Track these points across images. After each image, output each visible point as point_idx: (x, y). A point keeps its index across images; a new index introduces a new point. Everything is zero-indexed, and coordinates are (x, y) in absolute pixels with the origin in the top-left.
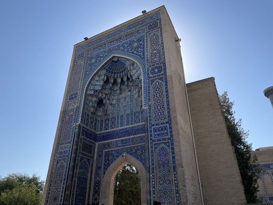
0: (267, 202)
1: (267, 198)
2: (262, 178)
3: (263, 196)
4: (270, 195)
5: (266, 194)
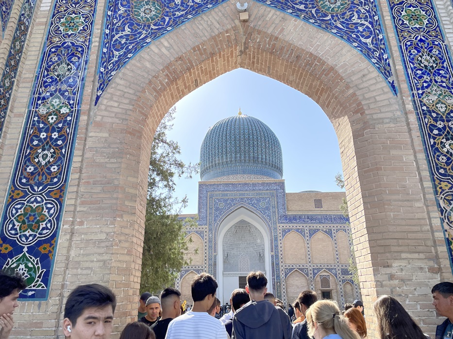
0: (338, 277)
1: (339, 270)
2: (335, 236)
3: (333, 267)
4: (344, 266)
5: (338, 264)
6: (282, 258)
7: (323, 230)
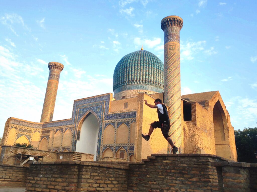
0: (127, 151)
1: (128, 147)
2: (130, 126)
3: (126, 145)
4: (131, 145)
5: (129, 143)
6: (102, 141)
7: (124, 123)
